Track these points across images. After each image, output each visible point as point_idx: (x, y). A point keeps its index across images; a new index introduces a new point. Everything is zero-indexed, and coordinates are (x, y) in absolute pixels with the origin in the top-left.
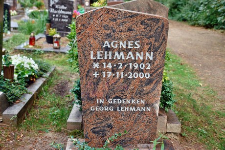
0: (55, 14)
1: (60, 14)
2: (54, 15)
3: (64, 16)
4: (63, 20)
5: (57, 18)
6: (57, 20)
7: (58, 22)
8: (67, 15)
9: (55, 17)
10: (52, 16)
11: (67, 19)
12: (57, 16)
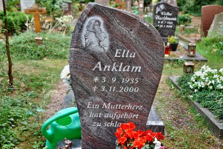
0: (161, 21)
1: (165, 20)
2: (159, 22)
3: (168, 23)
4: (167, 26)
5: (162, 24)
6: (161, 26)
7: (162, 28)
8: (172, 21)
9: (160, 24)
10: (157, 23)
11: (171, 25)
12: (162, 22)
